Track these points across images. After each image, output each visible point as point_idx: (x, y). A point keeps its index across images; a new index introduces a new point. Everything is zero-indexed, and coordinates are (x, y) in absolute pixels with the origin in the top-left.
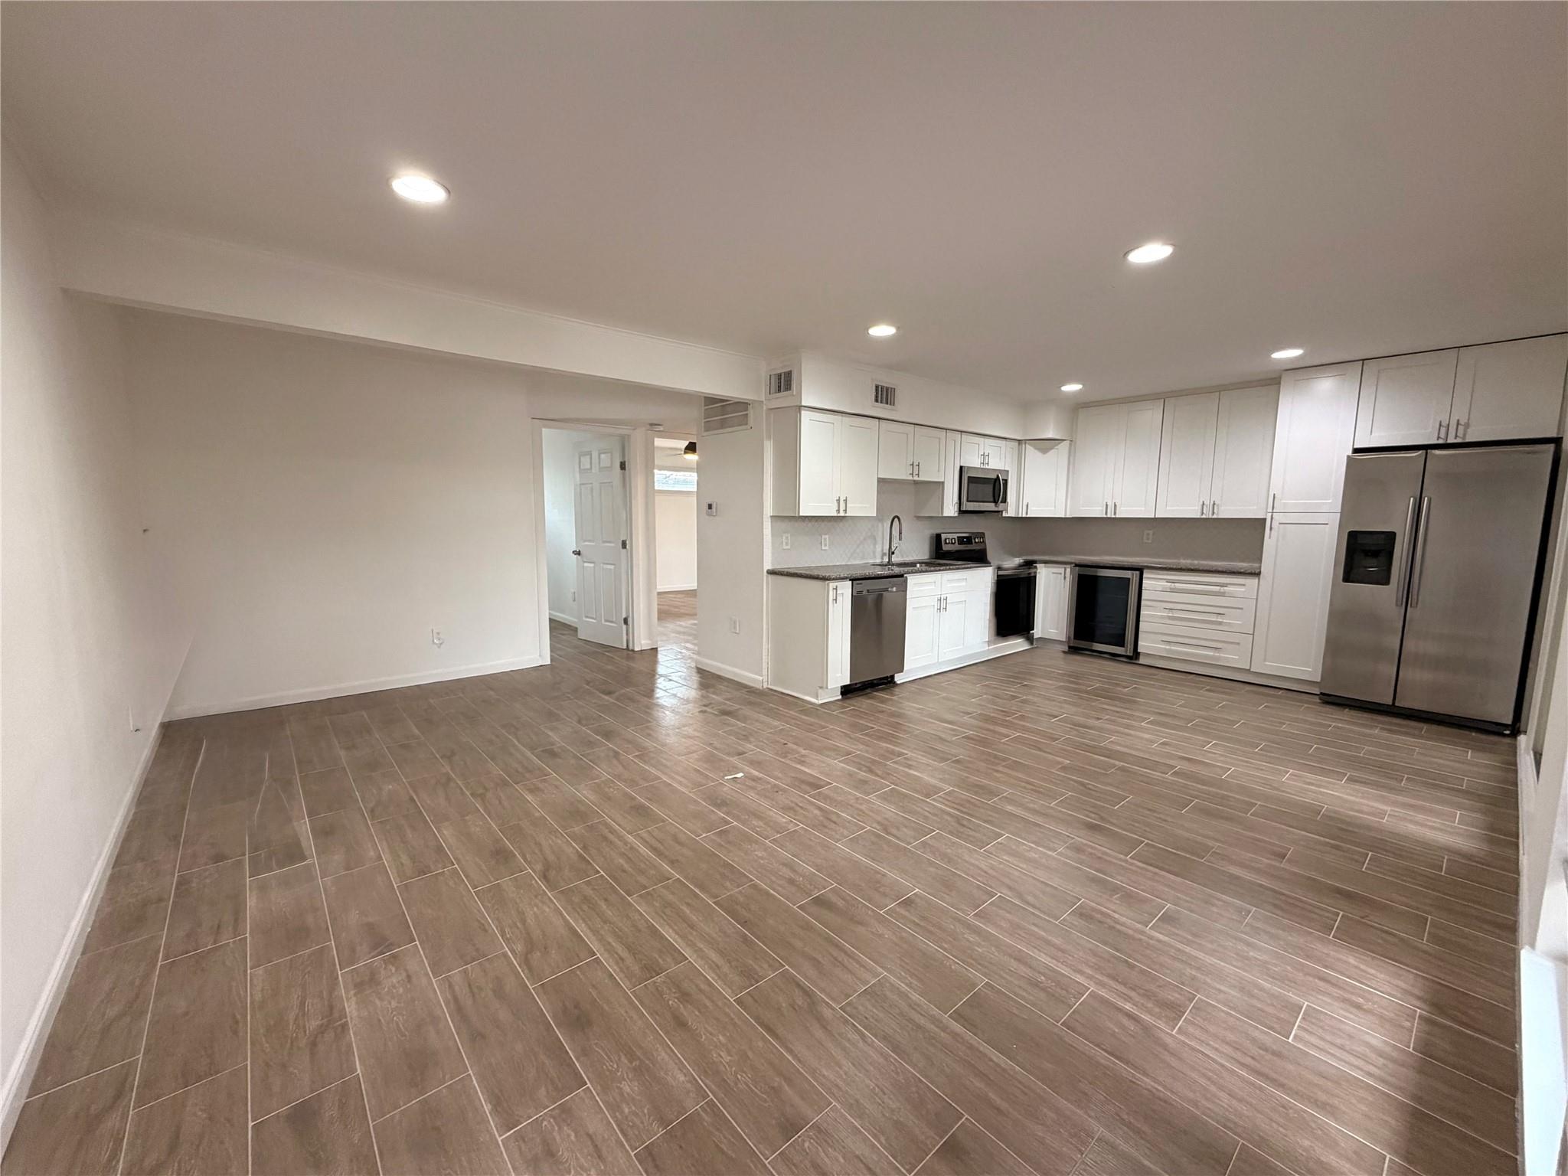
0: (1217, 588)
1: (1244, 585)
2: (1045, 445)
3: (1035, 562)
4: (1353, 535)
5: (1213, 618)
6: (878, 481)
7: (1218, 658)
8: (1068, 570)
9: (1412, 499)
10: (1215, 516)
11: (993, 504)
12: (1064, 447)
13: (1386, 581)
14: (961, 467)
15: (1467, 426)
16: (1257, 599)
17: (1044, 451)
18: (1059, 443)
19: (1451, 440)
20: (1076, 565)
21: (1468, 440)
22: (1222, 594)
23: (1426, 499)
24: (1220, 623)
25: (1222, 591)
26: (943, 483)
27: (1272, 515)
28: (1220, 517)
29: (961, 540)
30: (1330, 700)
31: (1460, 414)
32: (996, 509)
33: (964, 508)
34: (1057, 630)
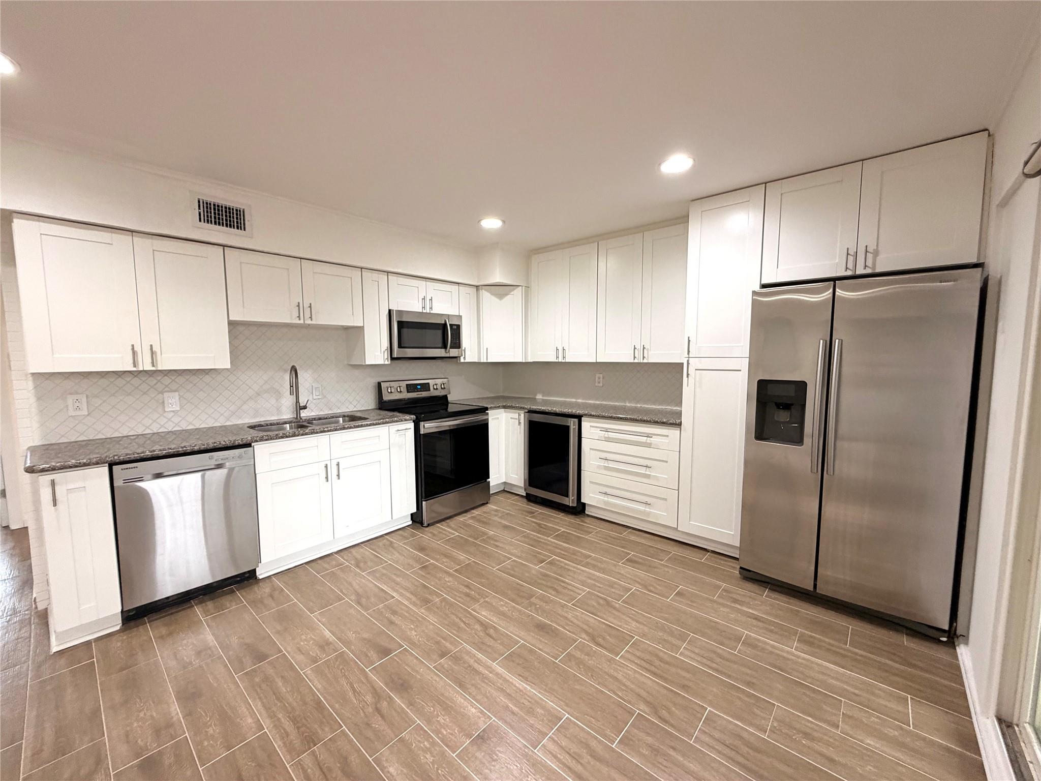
0: (644, 439)
1: (668, 436)
2: (500, 290)
3: (487, 409)
4: (763, 385)
5: (642, 471)
6: (228, 323)
7: (649, 514)
8: (522, 415)
9: (821, 341)
10: (645, 361)
11: (443, 350)
12: (518, 293)
13: (799, 441)
14: (390, 311)
15: (876, 253)
16: (680, 452)
17: (501, 296)
18: (514, 289)
19: (860, 271)
20: (531, 412)
21: (879, 270)
22: (649, 445)
23: (837, 341)
24: (648, 476)
25: (648, 441)
26: (361, 329)
27: (688, 361)
28: (649, 362)
29: (411, 388)
30: (750, 576)
31: (868, 239)
32: (447, 355)
33: (395, 356)
34: (517, 475)
